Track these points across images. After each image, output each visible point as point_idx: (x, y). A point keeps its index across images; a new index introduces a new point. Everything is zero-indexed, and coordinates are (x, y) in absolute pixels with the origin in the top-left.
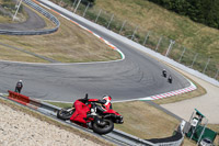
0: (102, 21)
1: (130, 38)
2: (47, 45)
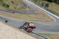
0: (50, 11)
1: (58, 16)
2: (35, 17)
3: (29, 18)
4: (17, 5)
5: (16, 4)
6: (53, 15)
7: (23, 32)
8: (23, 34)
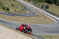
1: (58, 17)
3: (29, 21)
4: (17, 8)
5: (16, 6)
6: (53, 16)
7: (24, 34)
8: (24, 36)
